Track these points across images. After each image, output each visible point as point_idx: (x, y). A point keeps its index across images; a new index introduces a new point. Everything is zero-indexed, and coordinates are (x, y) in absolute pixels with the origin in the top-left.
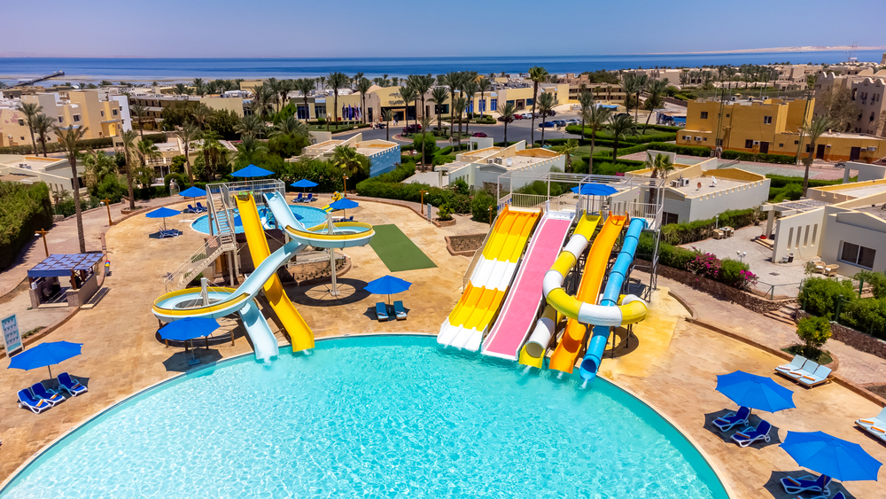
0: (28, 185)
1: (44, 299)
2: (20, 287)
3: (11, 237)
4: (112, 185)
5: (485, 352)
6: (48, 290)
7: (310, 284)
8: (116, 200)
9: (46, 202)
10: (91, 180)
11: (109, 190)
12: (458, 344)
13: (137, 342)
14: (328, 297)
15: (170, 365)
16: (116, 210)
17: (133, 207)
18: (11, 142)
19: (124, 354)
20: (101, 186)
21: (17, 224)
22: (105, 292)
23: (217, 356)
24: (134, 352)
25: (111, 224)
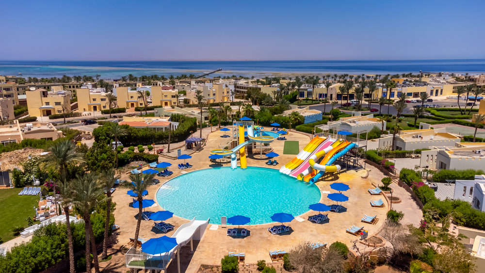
0: (192, 118)
1: (188, 148)
2: (184, 145)
3: (184, 132)
4: (215, 120)
5: (290, 175)
6: (189, 146)
7: (256, 154)
8: (216, 125)
9: (195, 123)
10: (210, 118)
11: (214, 121)
12: (284, 173)
13: (205, 161)
14: (259, 158)
15: (210, 166)
16: (214, 128)
17: (220, 128)
18: (193, 102)
19: (201, 162)
20: (213, 120)
21: (186, 129)
22: (203, 149)
23: (222, 165)
24: (204, 162)
25: (212, 132)
